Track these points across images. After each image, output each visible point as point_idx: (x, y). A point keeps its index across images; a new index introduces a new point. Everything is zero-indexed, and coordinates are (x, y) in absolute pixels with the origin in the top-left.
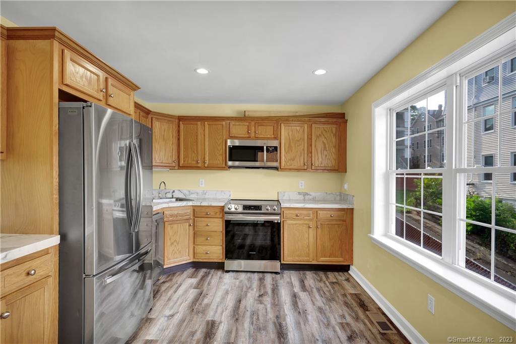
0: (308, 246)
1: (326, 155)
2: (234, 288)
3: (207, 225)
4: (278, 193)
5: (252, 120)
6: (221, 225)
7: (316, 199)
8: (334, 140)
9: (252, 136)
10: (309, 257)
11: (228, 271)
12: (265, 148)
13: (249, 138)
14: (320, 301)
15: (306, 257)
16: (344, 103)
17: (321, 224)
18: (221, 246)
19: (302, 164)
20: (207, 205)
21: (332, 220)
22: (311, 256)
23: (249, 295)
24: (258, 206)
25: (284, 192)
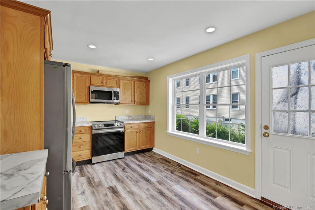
0: (136, 142)
1: (141, 97)
2: (106, 170)
3: (80, 138)
4: (115, 116)
5: (104, 76)
6: (89, 137)
7: (135, 118)
8: (144, 90)
9: (104, 85)
10: (136, 147)
11: (94, 164)
12: (113, 92)
13: (103, 86)
14: (151, 165)
15: (135, 147)
16: (148, 73)
17: (142, 130)
18: (89, 149)
19: (130, 101)
20: (80, 126)
21: (147, 128)
22: (138, 146)
23: (117, 171)
24: (112, 124)
25: (119, 116)
